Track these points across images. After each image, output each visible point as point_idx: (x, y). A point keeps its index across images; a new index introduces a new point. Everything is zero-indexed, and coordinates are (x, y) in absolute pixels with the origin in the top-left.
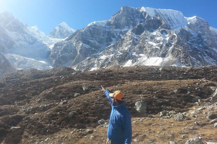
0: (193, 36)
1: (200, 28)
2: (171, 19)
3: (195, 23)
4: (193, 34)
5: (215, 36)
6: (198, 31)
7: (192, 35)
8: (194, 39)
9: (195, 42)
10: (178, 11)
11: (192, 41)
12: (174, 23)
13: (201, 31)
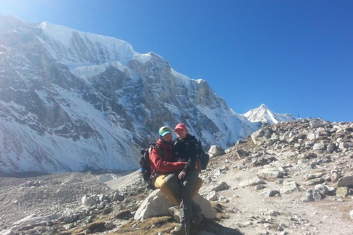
0: (132, 81)
1: (154, 70)
2: (106, 52)
3: (147, 62)
4: (132, 77)
5: (180, 86)
6: (150, 75)
7: (129, 79)
8: (131, 85)
9: (132, 91)
10: (124, 41)
11: (127, 89)
12: (109, 58)
13: (154, 75)
